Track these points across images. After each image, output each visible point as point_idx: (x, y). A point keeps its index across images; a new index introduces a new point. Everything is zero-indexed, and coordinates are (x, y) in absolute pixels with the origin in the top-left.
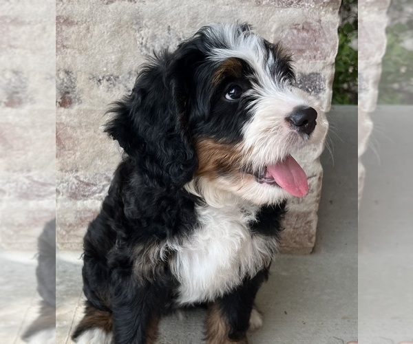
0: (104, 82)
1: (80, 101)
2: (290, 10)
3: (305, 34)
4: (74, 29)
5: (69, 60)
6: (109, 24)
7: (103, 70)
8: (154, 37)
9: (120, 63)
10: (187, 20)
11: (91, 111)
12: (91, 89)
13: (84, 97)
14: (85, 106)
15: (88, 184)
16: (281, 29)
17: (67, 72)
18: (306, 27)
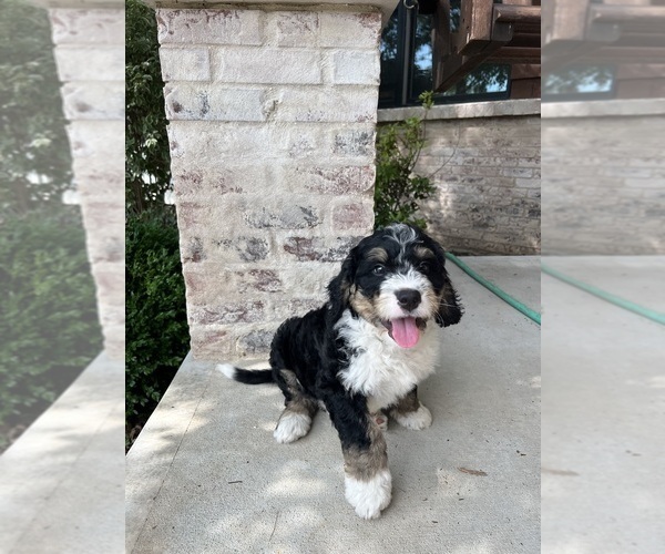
0: (222, 245)
1: (206, 257)
2: (342, 197)
3: (352, 212)
4: (201, 210)
5: (198, 231)
6: (224, 207)
7: (221, 236)
8: (254, 215)
9: (232, 232)
10: (276, 204)
11: (214, 264)
12: (213, 249)
13: (208, 255)
14: (209, 261)
15: (213, 314)
16: (337, 209)
17: (197, 239)
18: (353, 207)
